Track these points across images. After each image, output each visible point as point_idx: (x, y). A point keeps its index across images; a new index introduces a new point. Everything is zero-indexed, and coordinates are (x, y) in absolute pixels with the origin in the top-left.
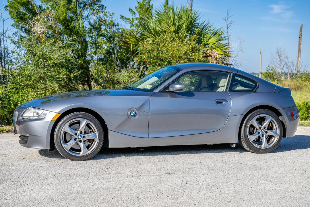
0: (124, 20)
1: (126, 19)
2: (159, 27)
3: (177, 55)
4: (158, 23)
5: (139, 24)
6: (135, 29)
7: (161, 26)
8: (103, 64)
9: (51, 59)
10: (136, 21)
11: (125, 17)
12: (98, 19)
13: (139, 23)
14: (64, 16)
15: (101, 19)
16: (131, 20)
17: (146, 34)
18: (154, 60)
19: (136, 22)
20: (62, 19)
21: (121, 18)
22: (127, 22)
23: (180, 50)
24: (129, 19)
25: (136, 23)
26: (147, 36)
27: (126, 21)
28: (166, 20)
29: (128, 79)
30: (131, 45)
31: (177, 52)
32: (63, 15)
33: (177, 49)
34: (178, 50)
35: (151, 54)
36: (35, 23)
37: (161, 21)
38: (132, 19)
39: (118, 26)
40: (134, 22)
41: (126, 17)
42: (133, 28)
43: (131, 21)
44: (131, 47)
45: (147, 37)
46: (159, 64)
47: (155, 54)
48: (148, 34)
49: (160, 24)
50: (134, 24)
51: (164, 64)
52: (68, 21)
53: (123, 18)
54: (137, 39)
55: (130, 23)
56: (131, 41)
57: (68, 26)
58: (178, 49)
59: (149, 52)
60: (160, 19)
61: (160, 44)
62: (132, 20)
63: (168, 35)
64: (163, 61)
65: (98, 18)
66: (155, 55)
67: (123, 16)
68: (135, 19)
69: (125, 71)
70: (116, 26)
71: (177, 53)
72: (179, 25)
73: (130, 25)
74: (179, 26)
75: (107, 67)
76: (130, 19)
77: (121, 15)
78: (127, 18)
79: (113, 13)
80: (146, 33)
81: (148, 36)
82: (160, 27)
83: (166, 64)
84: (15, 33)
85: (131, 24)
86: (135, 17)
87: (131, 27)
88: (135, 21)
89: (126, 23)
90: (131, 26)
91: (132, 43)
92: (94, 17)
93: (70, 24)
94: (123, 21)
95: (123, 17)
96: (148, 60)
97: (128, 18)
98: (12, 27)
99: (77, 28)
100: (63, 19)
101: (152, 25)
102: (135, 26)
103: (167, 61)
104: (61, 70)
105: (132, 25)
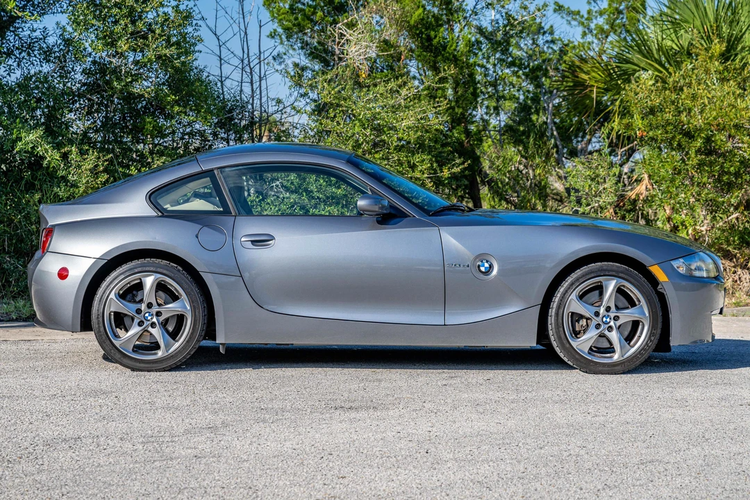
0: (565, 16)
1: (570, 13)
2: (673, 41)
3: (731, 120)
4: (669, 29)
5: (606, 27)
6: (596, 41)
7: (677, 38)
8: (517, 142)
9: (393, 128)
10: (598, 19)
11: (566, 7)
12: (502, 16)
13: (607, 24)
14: (420, 15)
15: (513, 18)
16: (583, 16)
17: (635, 61)
18: (667, 133)
19: (601, 21)
20: (415, 22)
21: (555, 11)
22: (574, 23)
23: (740, 107)
24: (579, 13)
25: (601, 23)
26: (639, 67)
27: (569, 19)
28: (691, 21)
29: (590, 186)
30: (595, 90)
31: (731, 113)
32: (417, 13)
33: (730, 105)
34: (734, 107)
35: (658, 116)
36: (345, 33)
37: (679, 24)
38: (589, 12)
39: (552, 33)
40: (594, 21)
41: (569, 8)
42: (589, 38)
43: (583, 20)
44: (594, 96)
45: (638, 69)
46: (679, 145)
47: (668, 116)
48: (641, 61)
49: (675, 32)
50: (593, 26)
51: (694, 144)
52: (428, 27)
53: (560, 10)
54: (610, 75)
55: (583, 24)
56: (593, 78)
57: (429, 39)
58: (733, 105)
59: (652, 111)
60: (676, 19)
61: (681, 89)
62: (586, 16)
63: (704, 64)
64: (689, 135)
65: (504, 14)
66: (668, 120)
67: (561, 4)
68: (597, 14)
69: (583, 164)
70: (544, 33)
71: (732, 116)
72: (732, 34)
73: (580, 30)
74: (733, 39)
75: (526, 148)
76: (581, 14)
77: (556, 3)
78: (573, 9)
79: (545, 4)
80: (636, 57)
81: (642, 66)
82: (676, 41)
83: (699, 145)
84: (278, 55)
85: (585, 27)
86: (597, 8)
87: (584, 34)
88: (596, 17)
89: (570, 23)
90: (585, 32)
91: (596, 85)
92: (493, 14)
93: (436, 36)
94: (562, 17)
95: (562, 6)
96: (648, 133)
97: (577, 10)
98: (269, 39)
99: (451, 46)
100: (417, 23)
101: (652, 33)
102: (595, 32)
103: (703, 135)
104: (417, 158)
105: (588, 29)
